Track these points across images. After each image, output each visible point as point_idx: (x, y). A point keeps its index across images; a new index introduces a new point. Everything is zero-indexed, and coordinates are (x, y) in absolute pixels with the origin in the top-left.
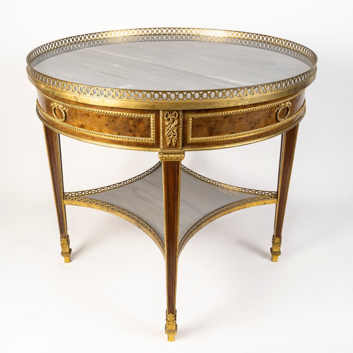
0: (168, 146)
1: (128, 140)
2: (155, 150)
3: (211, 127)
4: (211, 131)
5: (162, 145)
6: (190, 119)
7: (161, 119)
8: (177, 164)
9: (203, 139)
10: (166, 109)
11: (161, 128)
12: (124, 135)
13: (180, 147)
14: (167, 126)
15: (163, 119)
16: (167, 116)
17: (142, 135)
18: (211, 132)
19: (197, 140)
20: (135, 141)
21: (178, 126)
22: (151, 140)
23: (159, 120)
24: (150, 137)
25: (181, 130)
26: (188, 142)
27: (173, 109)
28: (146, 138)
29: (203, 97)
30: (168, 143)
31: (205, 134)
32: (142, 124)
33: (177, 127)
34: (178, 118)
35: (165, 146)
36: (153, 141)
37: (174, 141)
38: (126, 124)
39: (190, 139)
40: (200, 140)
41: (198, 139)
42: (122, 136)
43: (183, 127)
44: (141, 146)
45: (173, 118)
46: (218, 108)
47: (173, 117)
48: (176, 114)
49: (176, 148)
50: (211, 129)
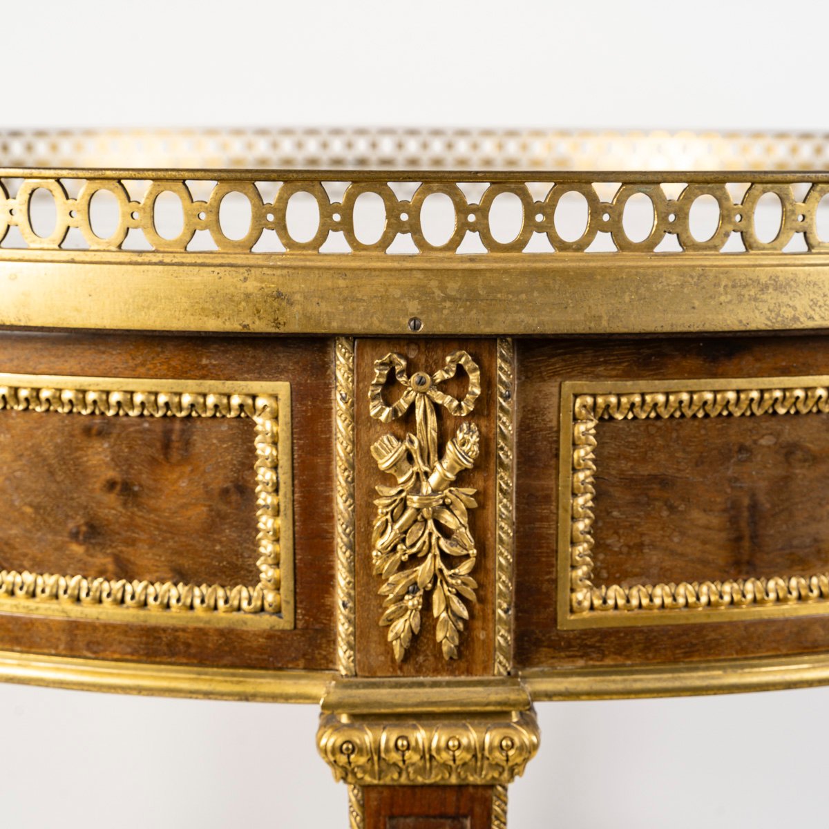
0: (398, 652)
1: (75, 612)
2: (288, 686)
3: (746, 501)
4: (747, 533)
5: (351, 647)
6: (581, 428)
7: (341, 425)
8: (470, 813)
9: (681, 601)
10: (379, 325)
11: (341, 504)
12: (40, 567)
13: (501, 665)
14: (387, 478)
15: (359, 419)
16: (390, 387)
17: (186, 563)
18: (746, 544)
19: (635, 602)
20: (128, 614)
21: (481, 484)
22: (262, 609)
23: (328, 428)
24: (251, 578)
25: (504, 509)
26: (567, 622)
27: (441, 329)
28: (221, 592)
29: (686, 229)
30: (400, 627)
31: (705, 563)
32: (188, 469)
33: (471, 491)
34: (484, 408)
35: (375, 648)
36: (278, 612)
37: (448, 607)
38: (60, 477)
39: (579, 596)
40: (663, 606)
41: (645, 602)
42: (28, 577)
43: (520, 489)
44: (173, 654)
45: (438, 409)
46: (810, 324)
47: (439, 397)
48: (461, 373)
49: (469, 672)
50: (746, 514)
